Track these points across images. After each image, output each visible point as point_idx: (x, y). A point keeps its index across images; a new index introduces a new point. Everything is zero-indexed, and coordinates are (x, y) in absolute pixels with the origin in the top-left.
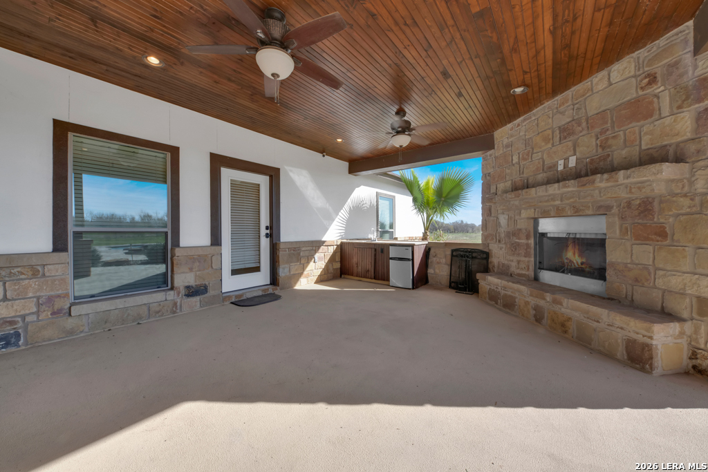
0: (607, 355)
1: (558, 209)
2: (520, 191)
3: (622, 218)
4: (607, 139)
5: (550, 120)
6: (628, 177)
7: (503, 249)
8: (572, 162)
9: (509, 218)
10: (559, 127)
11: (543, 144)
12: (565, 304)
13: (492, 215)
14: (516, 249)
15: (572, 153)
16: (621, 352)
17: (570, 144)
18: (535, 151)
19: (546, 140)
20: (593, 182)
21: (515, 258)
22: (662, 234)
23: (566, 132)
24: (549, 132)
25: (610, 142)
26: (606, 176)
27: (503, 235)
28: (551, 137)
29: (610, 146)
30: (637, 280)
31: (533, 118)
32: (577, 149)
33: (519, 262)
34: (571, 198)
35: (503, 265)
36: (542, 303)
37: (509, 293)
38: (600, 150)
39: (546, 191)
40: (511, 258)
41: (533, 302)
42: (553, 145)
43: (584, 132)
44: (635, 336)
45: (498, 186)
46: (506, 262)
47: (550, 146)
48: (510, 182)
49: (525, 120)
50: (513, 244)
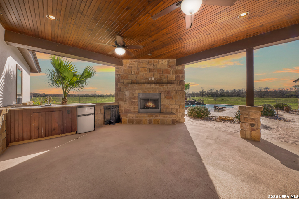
0: (168, 124)
1: (149, 91)
2: (141, 84)
3: (164, 94)
4: (161, 76)
5: (147, 65)
6: (170, 86)
7: (127, 104)
8: (153, 79)
9: (130, 93)
10: (149, 68)
11: (144, 71)
12: (159, 116)
13: (121, 91)
14: (133, 103)
15: (153, 76)
16: (171, 123)
17: (152, 74)
18: (141, 72)
19: (145, 70)
20: (163, 86)
21: (133, 107)
22: (171, 98)
23: (151, 70)
24: (146, 68)
25: (162, 76)
26: (166, 85)
27: (127, 99)
28: (146, 70)
29: (162, 78)
30: (167, 107)
31: (140, 62)
32: (154, 76)
33: (134, 108)
34: (155, 88)
35: (127, 109)
36: (151, 118)
37: (139, 118)
38: (160, 78)
39: (150, 86)
40: (131, 107)
41: (148, 119)
42: (147, 73)
43: (156, 72)
44: (173, 118)
45: (124, 80)
46: (129, 108)
47: (146, 72)
48: (131, 80)
49: (137, 61)
50: (132, 102)
